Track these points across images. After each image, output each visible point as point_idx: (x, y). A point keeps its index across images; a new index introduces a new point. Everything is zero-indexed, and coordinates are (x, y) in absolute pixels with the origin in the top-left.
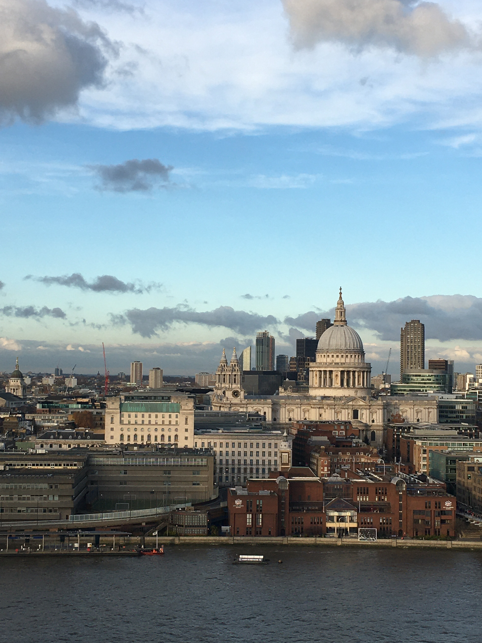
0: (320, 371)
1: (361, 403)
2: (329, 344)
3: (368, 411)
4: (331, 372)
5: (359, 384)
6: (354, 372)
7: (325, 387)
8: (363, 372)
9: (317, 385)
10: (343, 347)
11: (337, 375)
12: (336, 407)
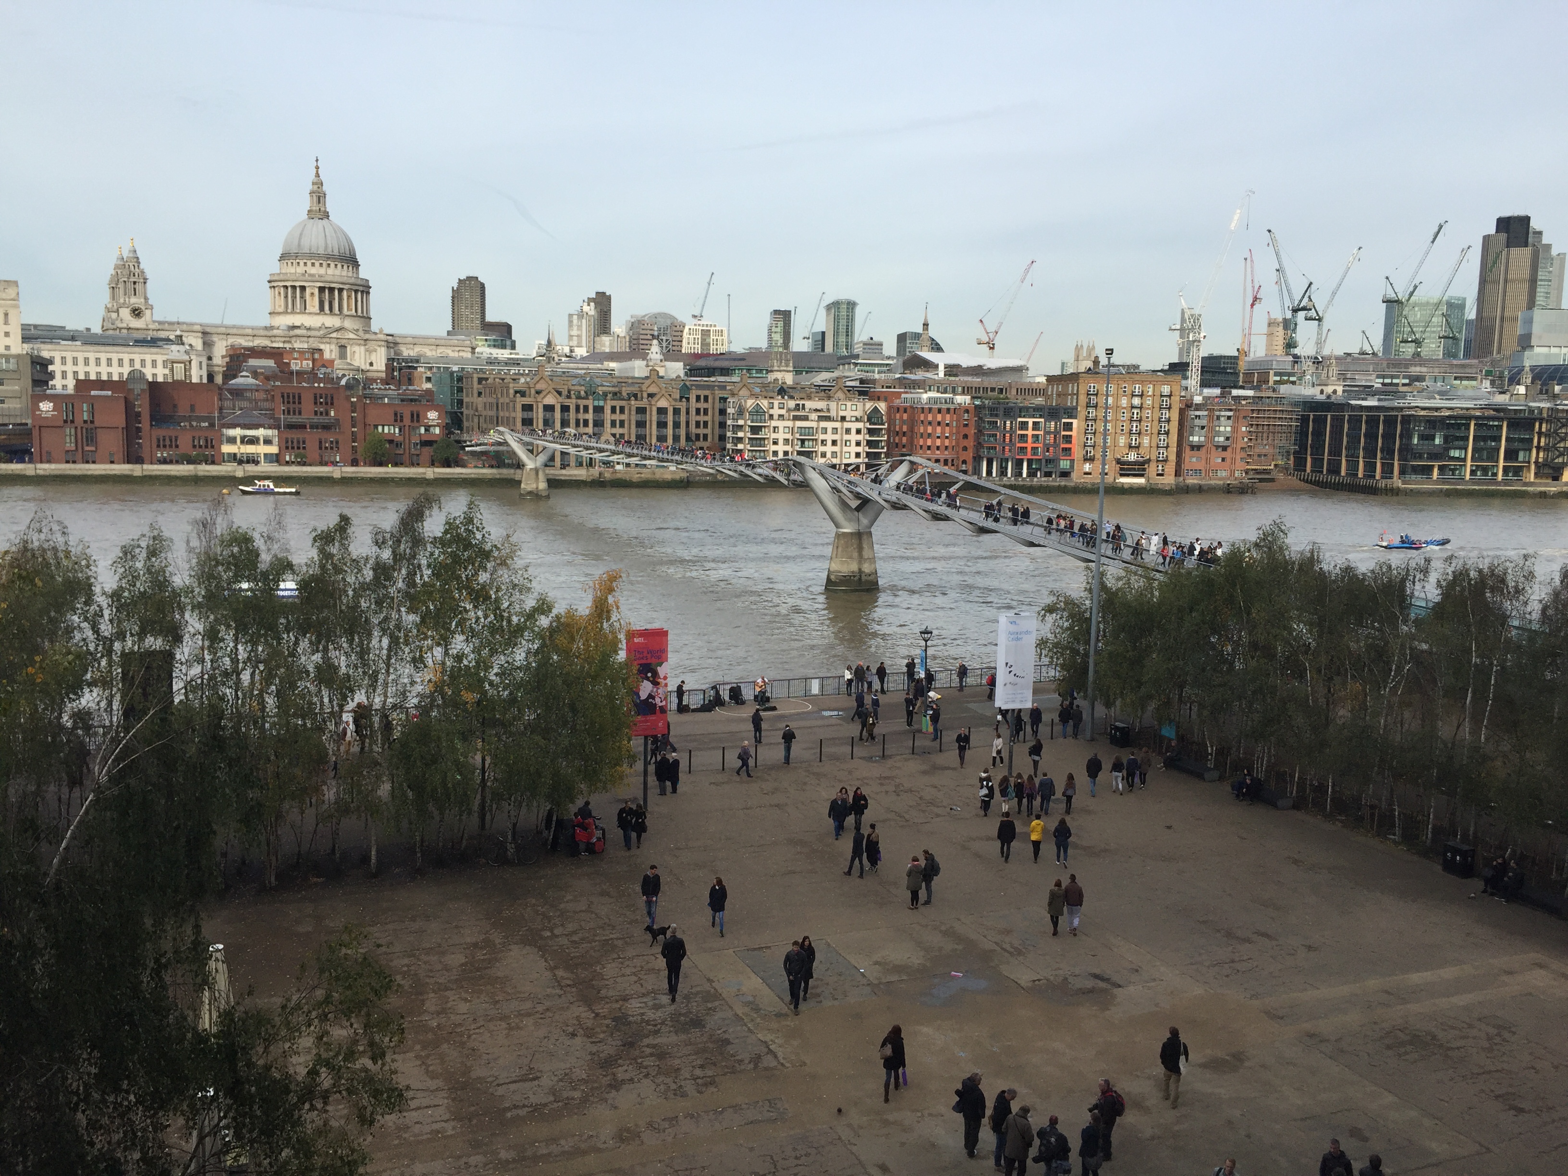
0: (286, 287)
1: (352, 336)
2: (299, 245)
3: (363, 348)
4: (303, 288)
5: (349, 309)
6: (341, 290)
7: (293, 312)
8: (356, 291)
9: (281, 310)
10: (321, 251)
11: (312, 294)
12: (311, 339)
